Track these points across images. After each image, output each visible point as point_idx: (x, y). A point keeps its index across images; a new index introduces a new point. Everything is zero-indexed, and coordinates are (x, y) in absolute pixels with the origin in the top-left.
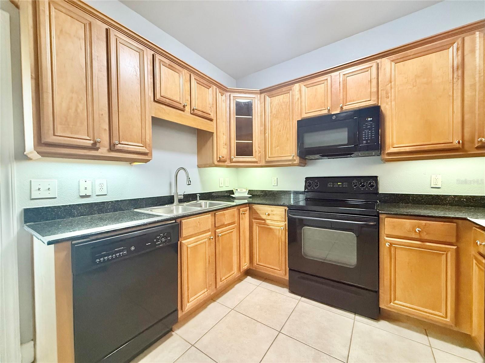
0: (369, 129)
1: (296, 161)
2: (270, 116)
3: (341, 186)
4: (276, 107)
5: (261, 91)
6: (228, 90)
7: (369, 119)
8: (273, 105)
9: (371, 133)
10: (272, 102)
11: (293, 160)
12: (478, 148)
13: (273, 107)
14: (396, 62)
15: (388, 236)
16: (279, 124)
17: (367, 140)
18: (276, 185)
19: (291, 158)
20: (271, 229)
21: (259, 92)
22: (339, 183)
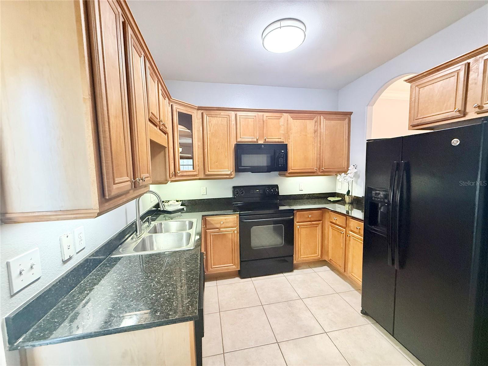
0: (282, 157)
1: (233, 175)
2: (209, 134)
3: (258, 192)
4: (215, 127)
5: (198, 108)
6: (171, 100)
7: (282, 151)
8: (212, 124)
9: (283, 160)
10: (210, 121)
11: (231, 174)
12: (322, 172)
13: (211, 126)
14: (294, 118)
15: (298, 222)
16: (218, 143)
17: (281, 164)
18: (206, 194)
19: (229, 173)
20: (224, 235)
21: (197, 108)
22: (257, 190)
